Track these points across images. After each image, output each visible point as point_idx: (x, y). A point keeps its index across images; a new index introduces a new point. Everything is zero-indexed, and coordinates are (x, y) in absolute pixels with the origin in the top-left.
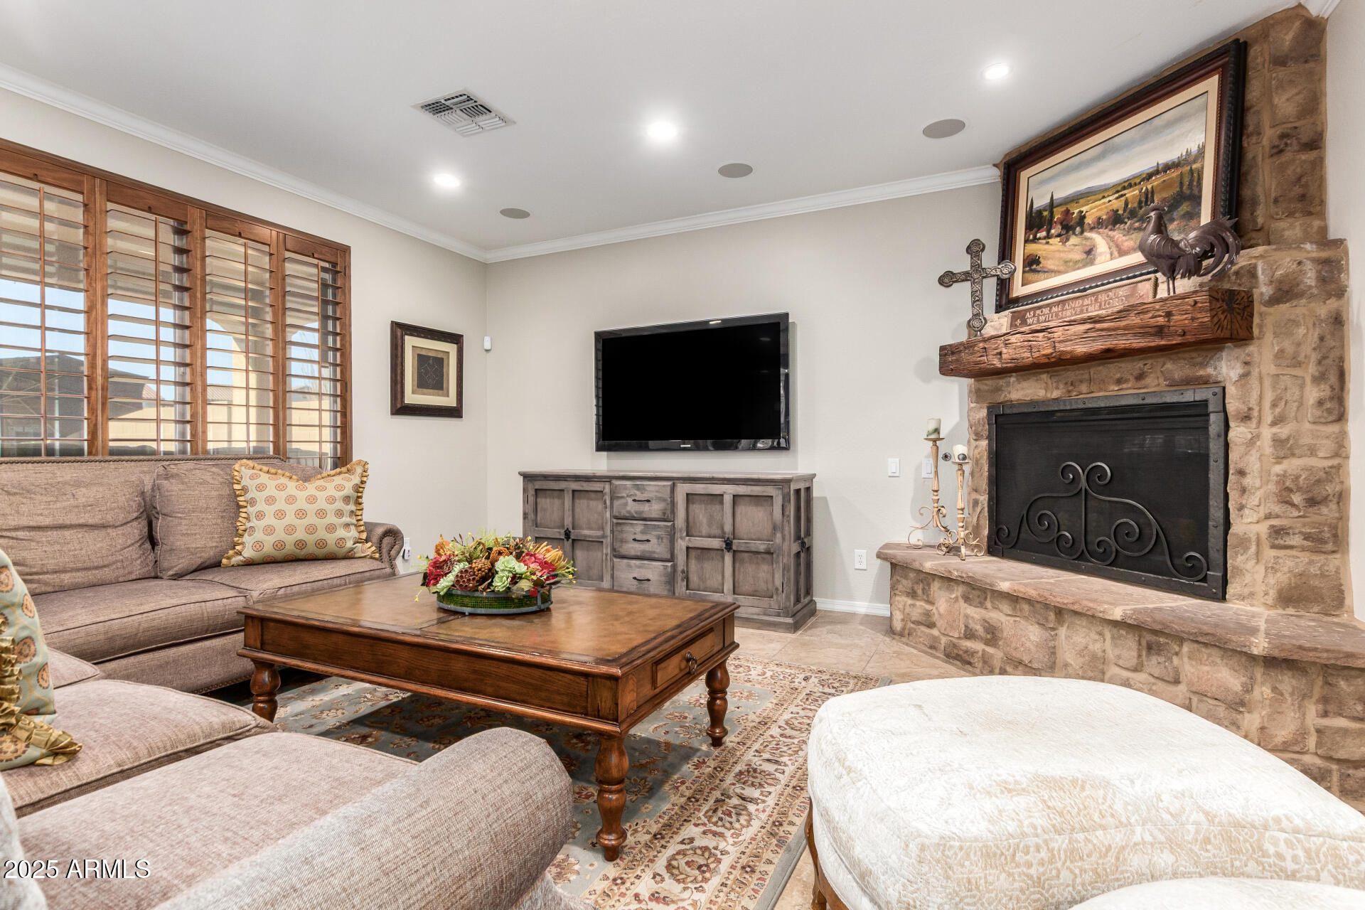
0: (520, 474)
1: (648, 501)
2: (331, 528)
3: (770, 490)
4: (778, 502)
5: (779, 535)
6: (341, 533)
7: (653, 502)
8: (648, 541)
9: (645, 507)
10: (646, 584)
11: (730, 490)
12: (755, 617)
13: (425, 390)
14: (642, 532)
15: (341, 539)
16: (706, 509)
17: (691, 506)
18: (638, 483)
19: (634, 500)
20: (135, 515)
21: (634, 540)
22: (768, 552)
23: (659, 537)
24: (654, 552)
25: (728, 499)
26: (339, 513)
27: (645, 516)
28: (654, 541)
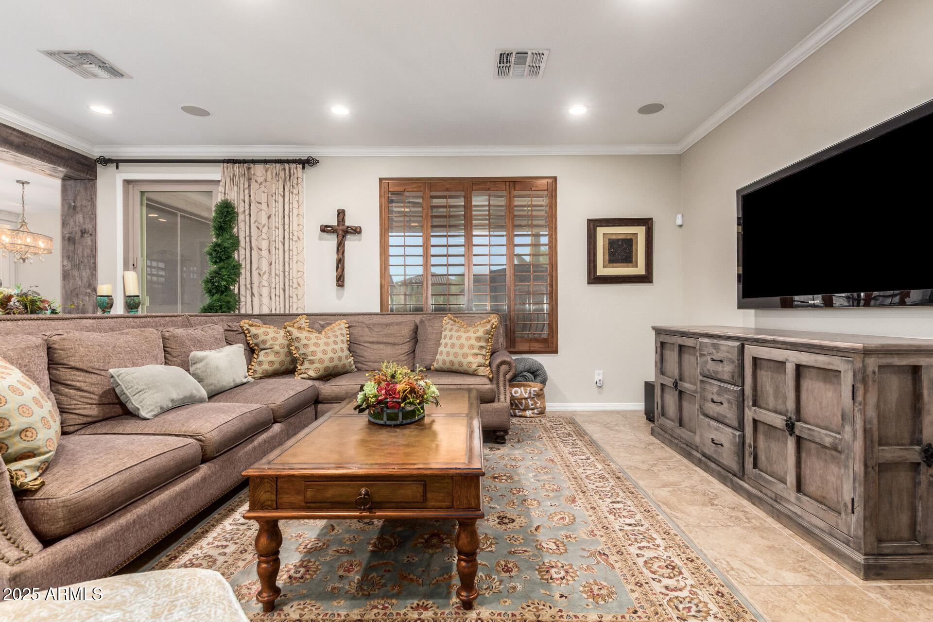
0: (654, 328)
1: (721, 361)
2: (465, 355)
3: (836, 363)
4: (847, 380)
5: (848, 428)
6: (471, 359)
7: (725, 362)
8: (722, 403)
9: (719, 368)
10: (720, 449)
11: (794, 357)
12: (817, 531)
13: (615, 265)
14: (719, 394)
15: (470, 362)
16: (772, 378)
17: (758, 371)
18: (716, 341)
19: (713, 360)
20: (408, 340)
21: (713, 401)
22: (835, 448)
23: (729, 402)
24: (726, 417)
25: (790, 368)
26: (472, 347)
27: (719, 377)
28: (726, 405)
